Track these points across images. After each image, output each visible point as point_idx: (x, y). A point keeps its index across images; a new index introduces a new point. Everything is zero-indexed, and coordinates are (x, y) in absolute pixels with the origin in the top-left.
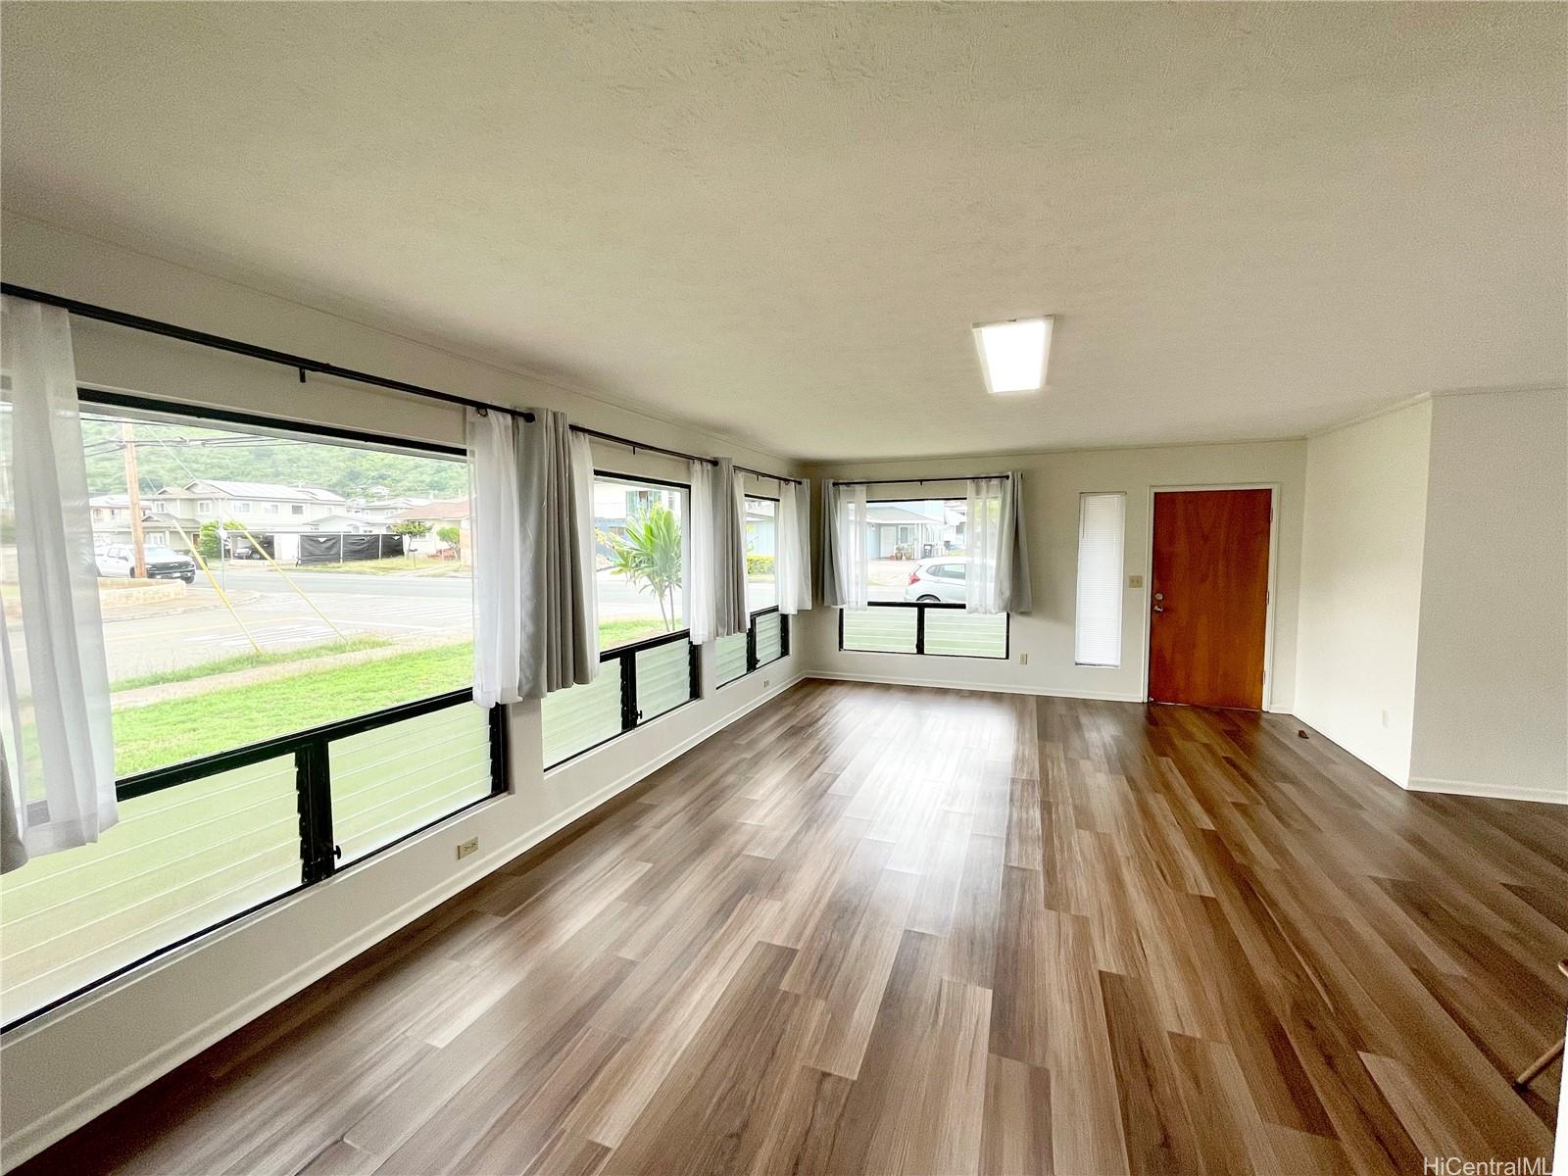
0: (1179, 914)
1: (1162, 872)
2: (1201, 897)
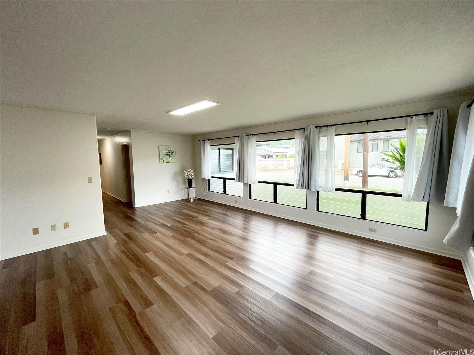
0: (151, 246)
1: (160, 253)
2: (148, 252)
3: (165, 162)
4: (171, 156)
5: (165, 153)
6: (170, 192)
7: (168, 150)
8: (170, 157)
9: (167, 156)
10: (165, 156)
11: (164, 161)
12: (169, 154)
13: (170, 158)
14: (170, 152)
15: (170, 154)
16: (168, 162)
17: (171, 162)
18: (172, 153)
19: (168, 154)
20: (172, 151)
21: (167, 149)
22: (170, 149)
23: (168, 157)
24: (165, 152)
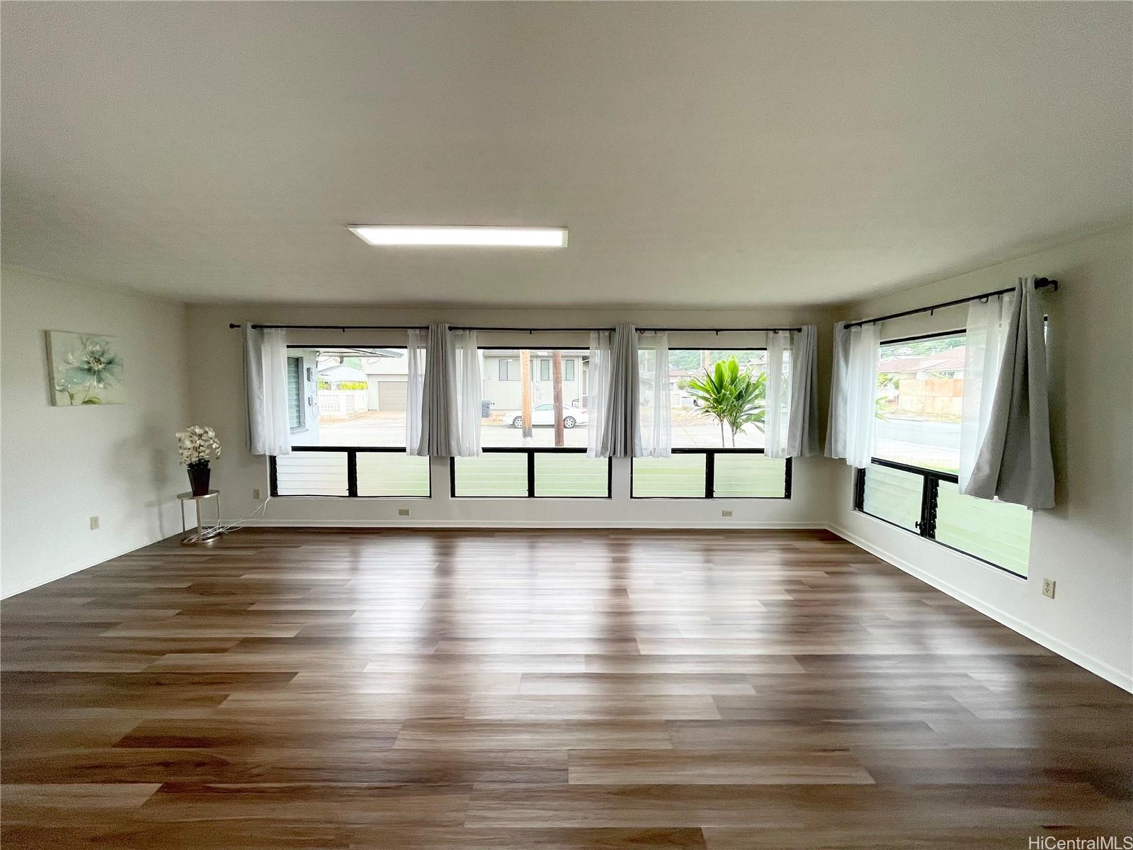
3: (79, 398)
4: (105, 375)
5: (77, 364)
6: (100, 522)
7: (92, 353)
8: (100, 380)
9: (89, 377)
10: (80, 375)
11: (72, 397)
12: (98, 366)
13: (101, 386)
14: (98, 361)
15: (101, 367)
16: (89, 402)
17: (103, 401)
18: (110, 363)
19: (89, 370)
20: (106, 355)
21: (85, 346)
22: (98, 348)
23: (92, 381)
24: (78, 358)
